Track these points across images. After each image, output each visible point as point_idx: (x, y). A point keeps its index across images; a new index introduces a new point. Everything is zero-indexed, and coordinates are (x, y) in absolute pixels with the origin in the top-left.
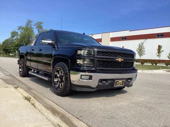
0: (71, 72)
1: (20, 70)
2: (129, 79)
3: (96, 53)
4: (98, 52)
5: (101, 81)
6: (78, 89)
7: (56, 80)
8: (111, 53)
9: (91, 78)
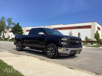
0: (58, 48)
1: (18, 47)
2: (80, 50)
3: (69, 39)
4: (70, 39)
5: (71, 51)
6: (62, 55)
7: (48, 52)
8: (74, 39)
9: (67, 50)
